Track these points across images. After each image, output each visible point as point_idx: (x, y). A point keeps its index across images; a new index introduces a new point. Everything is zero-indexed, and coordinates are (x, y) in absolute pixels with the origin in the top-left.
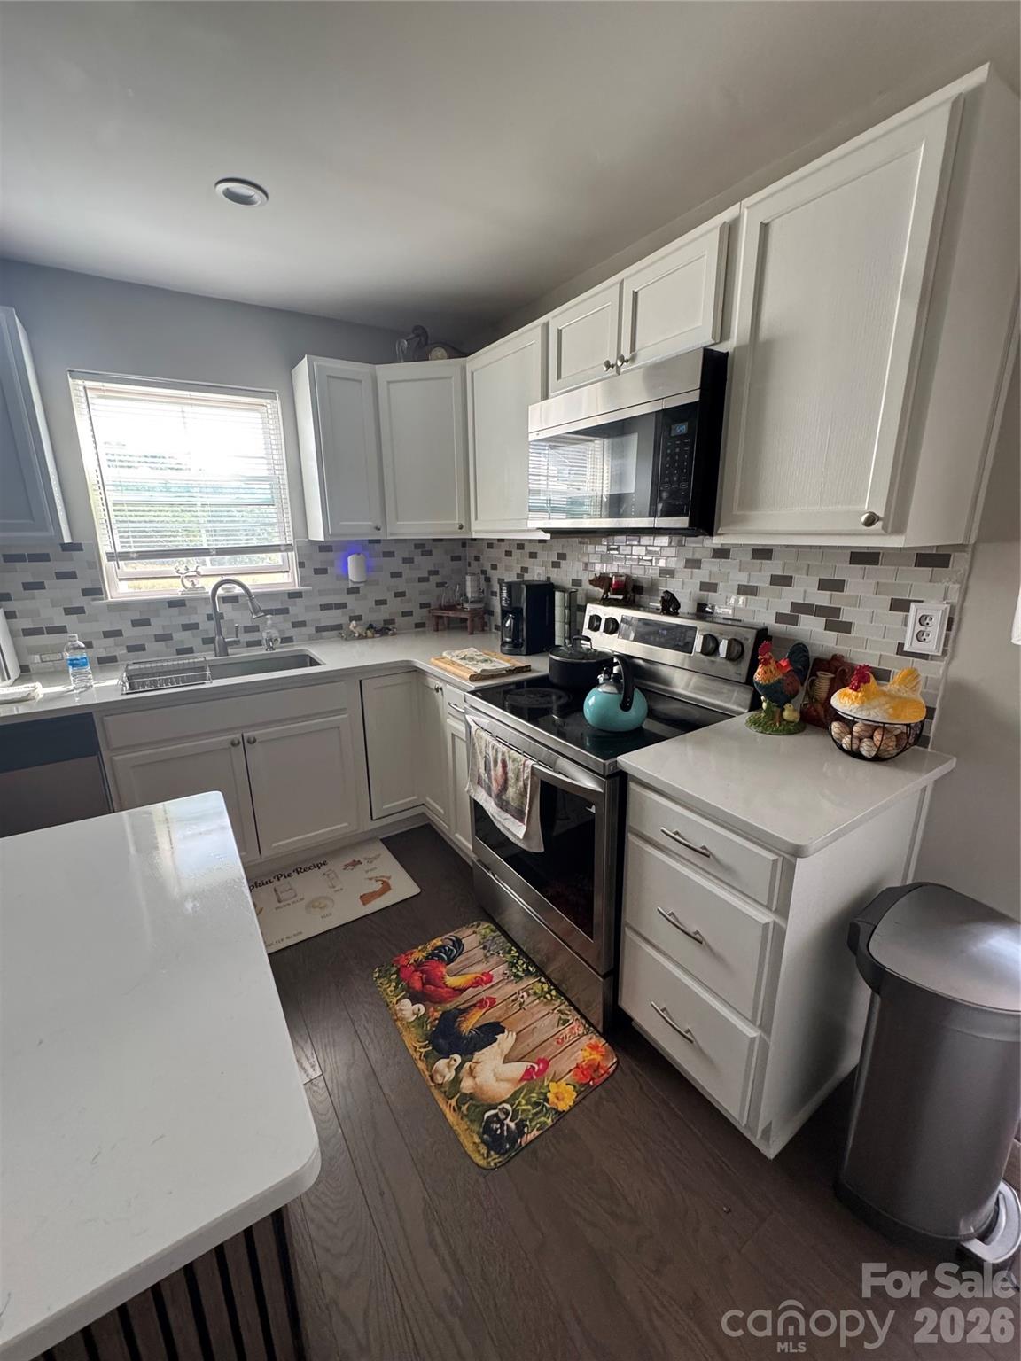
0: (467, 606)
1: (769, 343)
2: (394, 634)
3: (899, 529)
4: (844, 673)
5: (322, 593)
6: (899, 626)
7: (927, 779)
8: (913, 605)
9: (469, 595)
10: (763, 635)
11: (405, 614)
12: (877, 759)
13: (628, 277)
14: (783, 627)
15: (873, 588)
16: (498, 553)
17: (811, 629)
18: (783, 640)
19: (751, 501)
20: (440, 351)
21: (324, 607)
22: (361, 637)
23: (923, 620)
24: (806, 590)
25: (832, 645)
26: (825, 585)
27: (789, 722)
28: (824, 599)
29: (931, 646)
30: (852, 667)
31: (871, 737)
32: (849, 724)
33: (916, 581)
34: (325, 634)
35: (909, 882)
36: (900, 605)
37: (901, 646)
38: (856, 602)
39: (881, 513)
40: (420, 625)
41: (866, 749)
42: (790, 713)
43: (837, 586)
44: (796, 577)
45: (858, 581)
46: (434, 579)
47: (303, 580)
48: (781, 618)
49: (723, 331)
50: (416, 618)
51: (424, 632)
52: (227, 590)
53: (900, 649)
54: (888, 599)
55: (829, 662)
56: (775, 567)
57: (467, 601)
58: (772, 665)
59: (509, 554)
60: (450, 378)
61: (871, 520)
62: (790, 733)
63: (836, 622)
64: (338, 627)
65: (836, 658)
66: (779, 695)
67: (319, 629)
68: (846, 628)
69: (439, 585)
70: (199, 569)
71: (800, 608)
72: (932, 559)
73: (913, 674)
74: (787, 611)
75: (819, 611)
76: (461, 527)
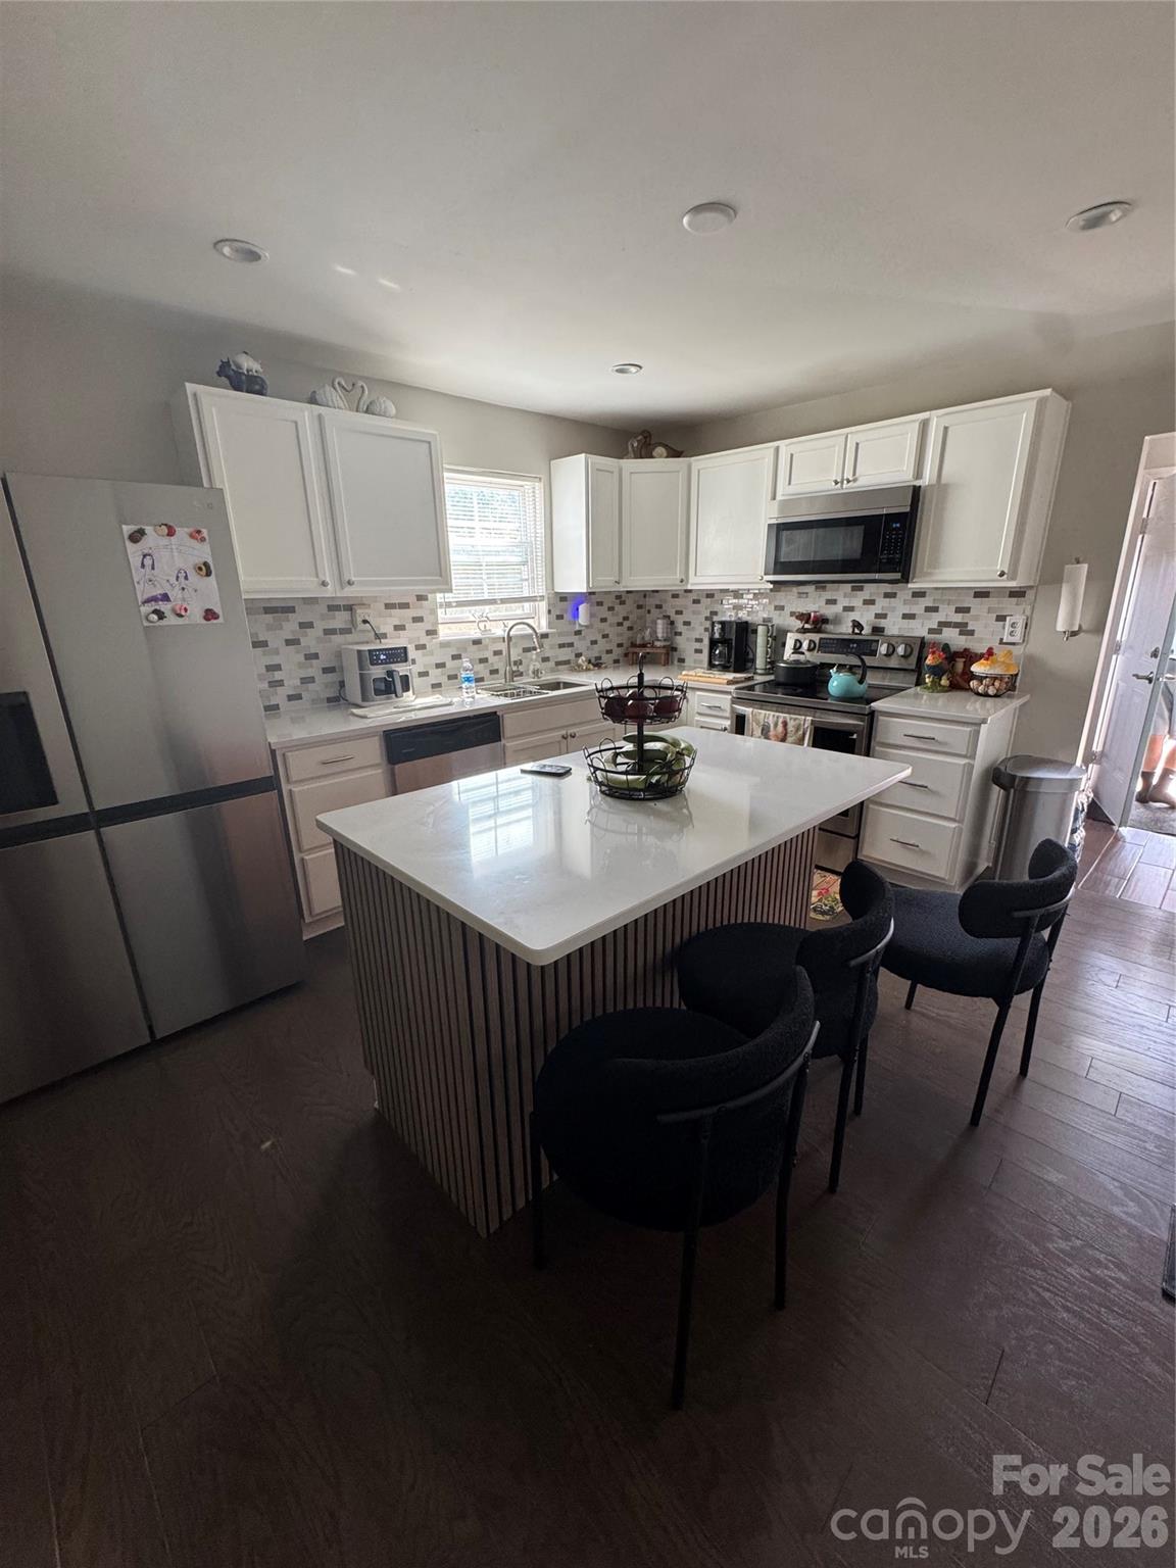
0: (658, 644)
1: (946, 486)
2: (606, 667)
3: (1013, 578)
4: (970, 657)
5: (560, 634)
6: (1001, 629)
7: (1016, 703)
8: (1008, 618)
9: (660, 635)
10: (923, 643)
11: (609, 652)
12: (996, 696)
13: (851, 433)
14: (932, 636)
15: (986, 610)
16: (686, 602)
17: (951, 636)
18: (934, 644)
19: (935, 564)
20: (660, 450)
21: (561, 646)
22: (588, 670)
23: (1013, 625)
24: (947, 613)
25: (963, 643)
26: (959, 610)
27: (944, 687)
28: (958, 618)
29: (1017, 638)
30: (976, 654)
31: (993, 685)
32: (981, 679)
33: (1009, 605)
34: (560, 667)
35: (1009, 756)
36: (1001, 618)
37: (1002, 639)
38: (976, 618)
39: (1006, 571)
40: (616, 661)
41: (991, 691)
42: (944, 682)
43: (967, 610)
44: (941, 607)
45: (979, 607)
46: (627, 624)
47: (550, 625)
48: (931, 631)
49: (918, 474)
50: (614, 656)
51: (618, 667)
52: (518, 630)
53: (1001, 642)
54: (995, 616)
55: (962, 653)
56: (928, 602)
57: (658, 640)
58: (936, 655)
59: (697, 602)
60: (678, 472)
61: (1002, 574)
62: (947, 691)
63: (964, 630)
64: (567, 662)
65: (966, 650)
66: (937, 671)
67: (558, 663)
68: (972, 633)
69: (630, 628)
70: (489, 615)
71: (943, 624)
72: (1017, 594)
73: (1010, 653)
74: (936, 627)
75: (956, 625)
76: (682, 581)
